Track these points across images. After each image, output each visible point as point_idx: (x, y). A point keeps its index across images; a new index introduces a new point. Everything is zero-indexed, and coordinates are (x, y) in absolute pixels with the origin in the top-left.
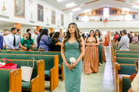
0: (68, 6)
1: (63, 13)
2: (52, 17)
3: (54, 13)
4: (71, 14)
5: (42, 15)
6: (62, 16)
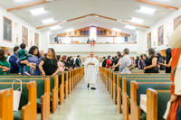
0: (45, 22)
2: (23, 36)
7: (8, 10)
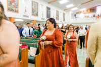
0: (68, 6)
1: (64, 12)
2: (57, 15)
3: (58, 12)
4: (71, 12)
5: (50, 14)
6: (64, 14)
7: (49, 3)
